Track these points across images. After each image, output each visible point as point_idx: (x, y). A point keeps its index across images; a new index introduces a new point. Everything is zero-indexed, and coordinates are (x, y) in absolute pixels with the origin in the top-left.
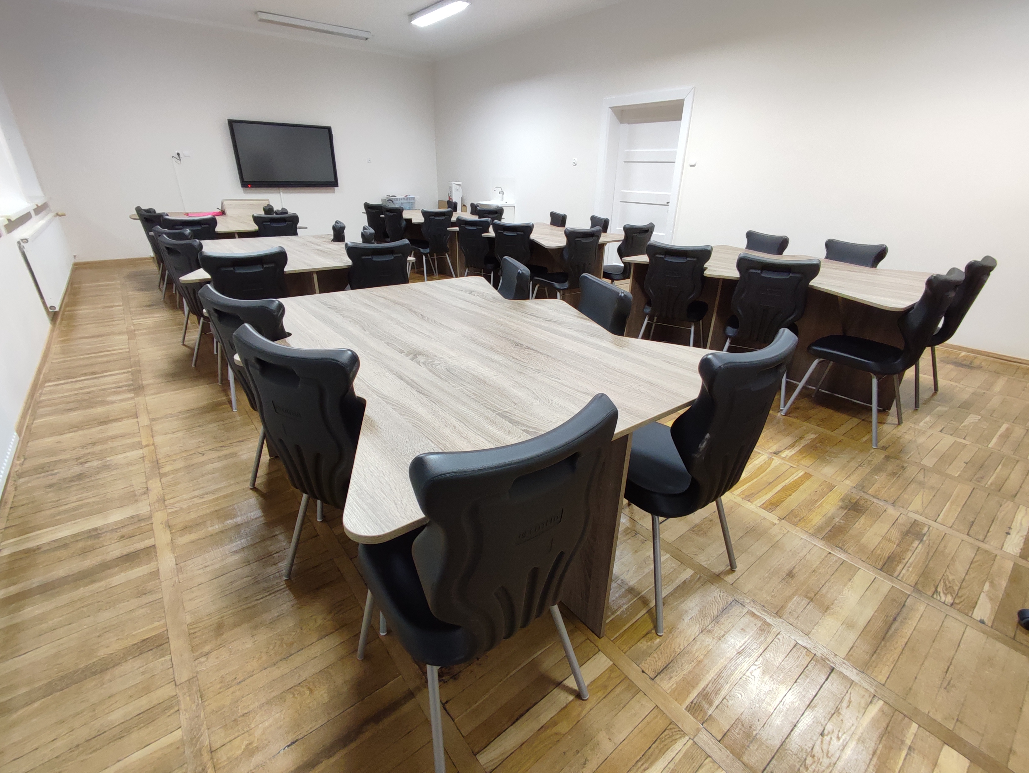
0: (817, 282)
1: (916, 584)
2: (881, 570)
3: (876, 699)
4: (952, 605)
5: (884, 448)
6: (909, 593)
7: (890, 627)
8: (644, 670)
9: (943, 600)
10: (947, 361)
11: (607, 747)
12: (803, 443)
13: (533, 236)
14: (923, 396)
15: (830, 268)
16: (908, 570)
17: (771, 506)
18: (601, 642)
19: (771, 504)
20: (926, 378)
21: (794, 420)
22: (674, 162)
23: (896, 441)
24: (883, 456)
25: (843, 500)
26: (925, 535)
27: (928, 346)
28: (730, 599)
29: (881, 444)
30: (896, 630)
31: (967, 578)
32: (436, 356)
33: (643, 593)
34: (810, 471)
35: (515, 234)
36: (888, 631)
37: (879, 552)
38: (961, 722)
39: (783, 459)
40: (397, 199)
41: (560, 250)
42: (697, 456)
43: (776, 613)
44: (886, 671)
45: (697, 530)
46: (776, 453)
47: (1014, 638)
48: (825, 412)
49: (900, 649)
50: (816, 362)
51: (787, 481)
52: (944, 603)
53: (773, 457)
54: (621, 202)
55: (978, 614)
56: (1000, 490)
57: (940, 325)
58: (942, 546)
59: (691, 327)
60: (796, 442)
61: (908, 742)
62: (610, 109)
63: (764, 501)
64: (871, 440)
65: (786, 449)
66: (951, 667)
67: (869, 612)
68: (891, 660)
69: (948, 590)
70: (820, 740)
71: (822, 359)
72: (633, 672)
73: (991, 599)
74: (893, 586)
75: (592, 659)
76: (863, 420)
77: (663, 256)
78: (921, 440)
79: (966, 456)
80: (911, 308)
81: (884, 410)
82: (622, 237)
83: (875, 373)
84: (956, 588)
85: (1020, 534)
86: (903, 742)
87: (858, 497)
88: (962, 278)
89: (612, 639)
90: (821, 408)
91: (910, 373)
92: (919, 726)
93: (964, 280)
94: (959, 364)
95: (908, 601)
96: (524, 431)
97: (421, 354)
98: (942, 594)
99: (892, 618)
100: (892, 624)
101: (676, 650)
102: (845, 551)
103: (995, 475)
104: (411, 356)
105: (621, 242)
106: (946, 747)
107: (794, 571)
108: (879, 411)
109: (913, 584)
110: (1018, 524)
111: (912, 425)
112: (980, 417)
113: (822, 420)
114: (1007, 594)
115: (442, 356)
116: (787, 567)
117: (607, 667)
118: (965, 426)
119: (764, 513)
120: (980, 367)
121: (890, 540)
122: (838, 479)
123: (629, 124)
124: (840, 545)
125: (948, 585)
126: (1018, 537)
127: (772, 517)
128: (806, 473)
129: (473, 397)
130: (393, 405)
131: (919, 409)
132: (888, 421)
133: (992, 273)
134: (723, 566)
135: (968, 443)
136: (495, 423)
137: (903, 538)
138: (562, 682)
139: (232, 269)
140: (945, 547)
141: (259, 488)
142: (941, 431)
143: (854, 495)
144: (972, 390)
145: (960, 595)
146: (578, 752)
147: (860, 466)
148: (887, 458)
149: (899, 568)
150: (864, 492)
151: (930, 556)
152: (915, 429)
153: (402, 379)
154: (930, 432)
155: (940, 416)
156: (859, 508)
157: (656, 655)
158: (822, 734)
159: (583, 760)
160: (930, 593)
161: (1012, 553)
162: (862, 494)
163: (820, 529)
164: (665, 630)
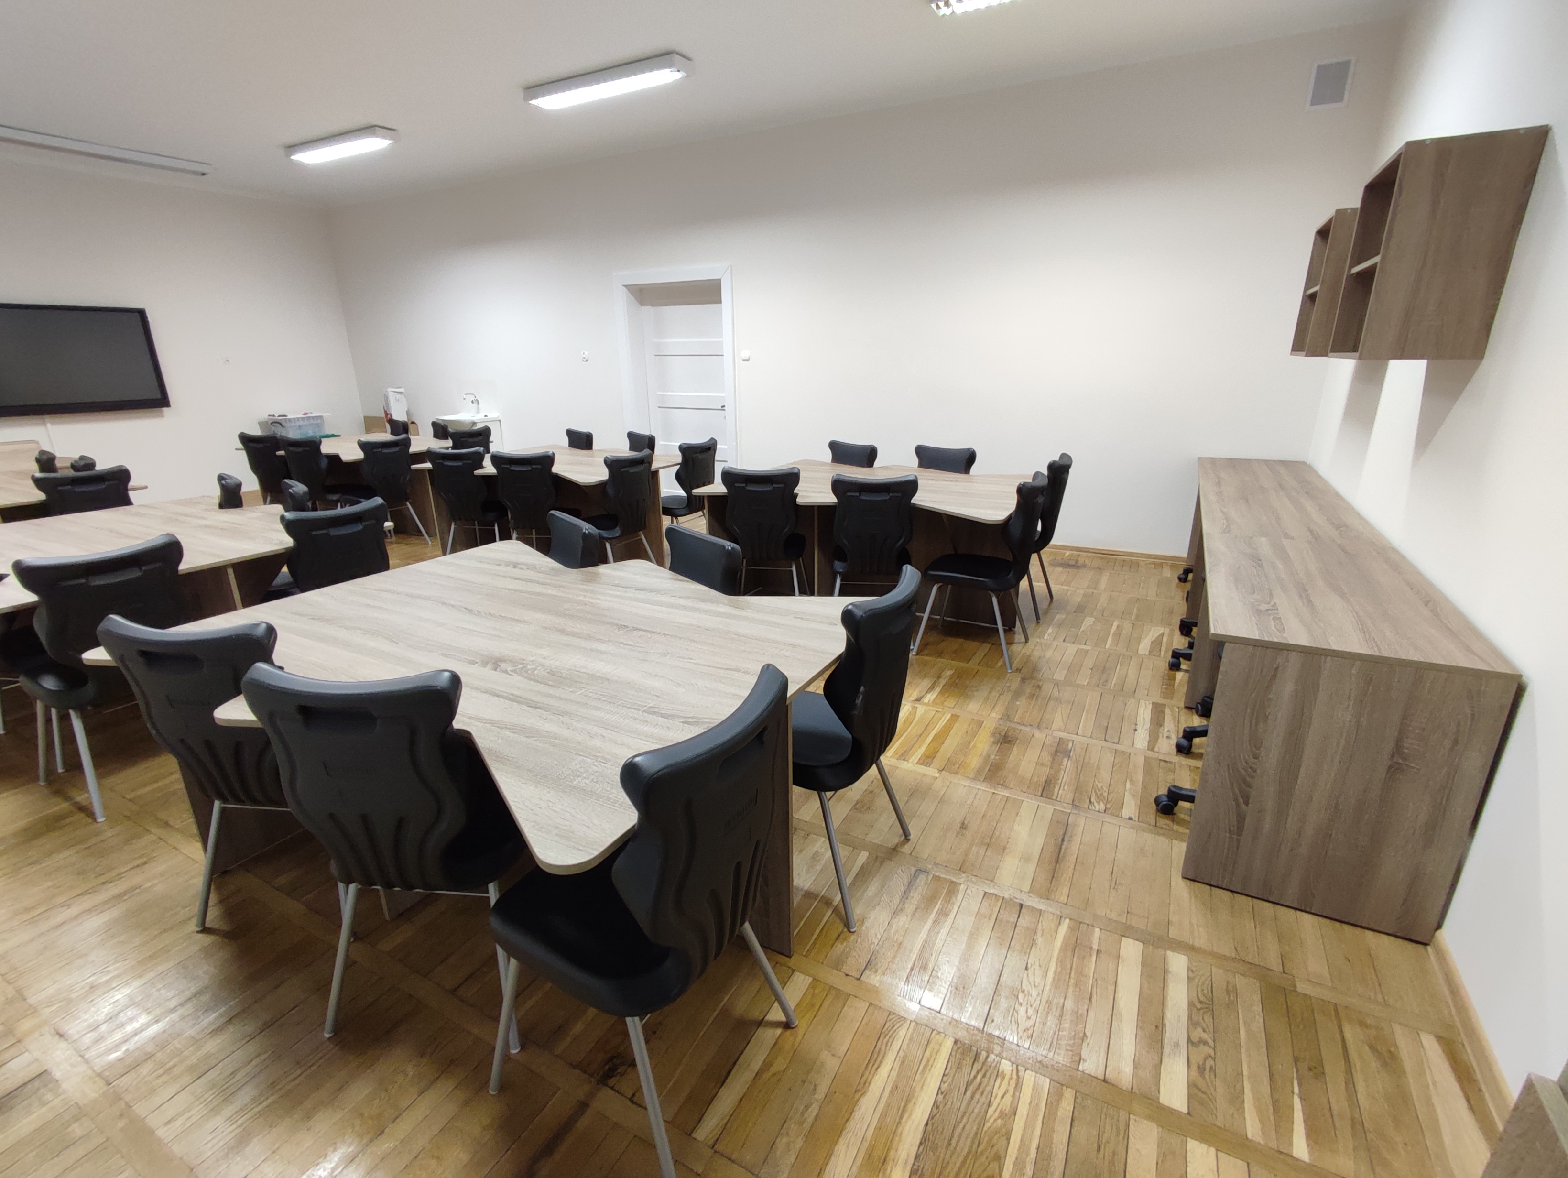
0: (919, 499)
1: (1073, 801)
2: (1041, 796)
3: (1063, 919)
4: (1105, 811)
5: (1019, 670)
6: (1069, 811)
7: (1061, 848)
8: (847, 973)
9: (1097, 809)
10: (1054, 564)
11: (831, 1064)
12: (943, 682)
13: (555, 469)
14: (1042, 605)
15: (927, 479)
16: (1064, 790)
17: (927, 759)
18: (793, 962)
19: (928, 757)
20: (1040, 586)
21: (926, 658)
22: (722, 355)
23: (1027, 660)
24: (1019, 679)
25: (993, 734)
26: (1071, 750)
27: (1034, 553)
28: (913, 870)
29: (1014, 666)
30: (1066, 849)
31: (1112, 782)
32: (524, 660)
33: (822, 894)
34: (955, 711)
35: (529, 469)
36: (1059, 854)
37: (1036, 779)
38: (1131, 914)
39: (927, 704)
40: (290, 420)
41: (601, 486)
42: (856, 713)
43: (960, 869)
44: (1065, 891)
45: (861, 806)
46: (918, 700)
47: (1156, 826)
48: (955, 643)
49: (1072, 867)
50: (935, 588)
51: (936, 729)
52: (1099, 811)
53: (917, 705)
54: (659, 407)
55: (1126, 812)
56: (1122, 690)
57: (1039, 528)
58: (1087, 757)
59: (791, 567)
60: (935, 683)
61: (1095, 947)
62: (624, 288)
63: (919, 756)
64: (1004, 662)
65: (926, 693)
66: (1115, 868)
67: (1040, 841)
68: (1068, 879)
69: (1099, 798)
70: (1026, 974)
71: (940, 584)
72: (834, 978)
73: (1133, 796)
74: (1055, 809)
75: (788, 983)
76: (993, 644)
77: (744, 485)
78: (1049, 654)
79: (1089, 662)
80: (1010, 518)
81: (1010, 629)
82: (679, 459)
83: (993, 591)
84: (1105, 794)
85: (1144, 728)
86: (1091, 948)
87: (1006, 729)
88: (1045, 482)
89: (804, 954)
90: (950, 639)
91: (1024, 584)
92: (1101, 929)
93: (1048, 484)
94: (1066, 565)
95: (1070, 819)
96: (683, 722)
97: (502, 661)
98: (1096, 804)
99: (1060, 840)
100: (1062, 844)
101: (874, 941)
102: (1007, 787)
103: (1115, 678)
104: (490, 666)
105: (678, 467)
106: (1123, 938)
107: (966, 822)
108: (1005, 631)
109: (1071, 802)
110: (1142, 720)
111: (1038, 640)
112: (1093, 619)
113: (955, 652)
114: (1145, 788)
115: (533, 658)
116: (959, 820)
117: (807, 986)
118: (1083, 631)
119: (922, 769)
120: (1084, 566)
121: (1043, 764)
122: (984, 713)
123: (652, 306)
124: (1001, 782)
125: (1099, 793)
126: (1143, 731)
127: (931, 772)
128: (952, 715)
129: (604, 699)
130: (510, 729)
131: (1040, 621)
132: (1016, 640)
133: (1070, 470)
134: (896, 837)
135: (1089, 648)
136: (647, 722)
137: (1054, 759)
138: (763, 1019)
139: (83, 581)
140: (1090, 758)
141: (216, 927)
142: (1064, 641)
143: (1002, 727)
144: (1082, 592)
145: (1109, 799)
146: (803, 1082)
147: (1001, 694)
148: (1023, 680)
149: (1056, 790)
150: (1010, 721)
151: (1079, 771)
152: (1041, 643)
153: (498, 696)
154: (1055, 644)
155: (1060, 625)
156: (1010, 739)
157: (855, 954)
158: (1026, 969)
159: (812, 1087)
160: (1086, 806)
161: (1141, 747)
162: (1009, 724)
163: (979, 772)
164: (857, 925)
